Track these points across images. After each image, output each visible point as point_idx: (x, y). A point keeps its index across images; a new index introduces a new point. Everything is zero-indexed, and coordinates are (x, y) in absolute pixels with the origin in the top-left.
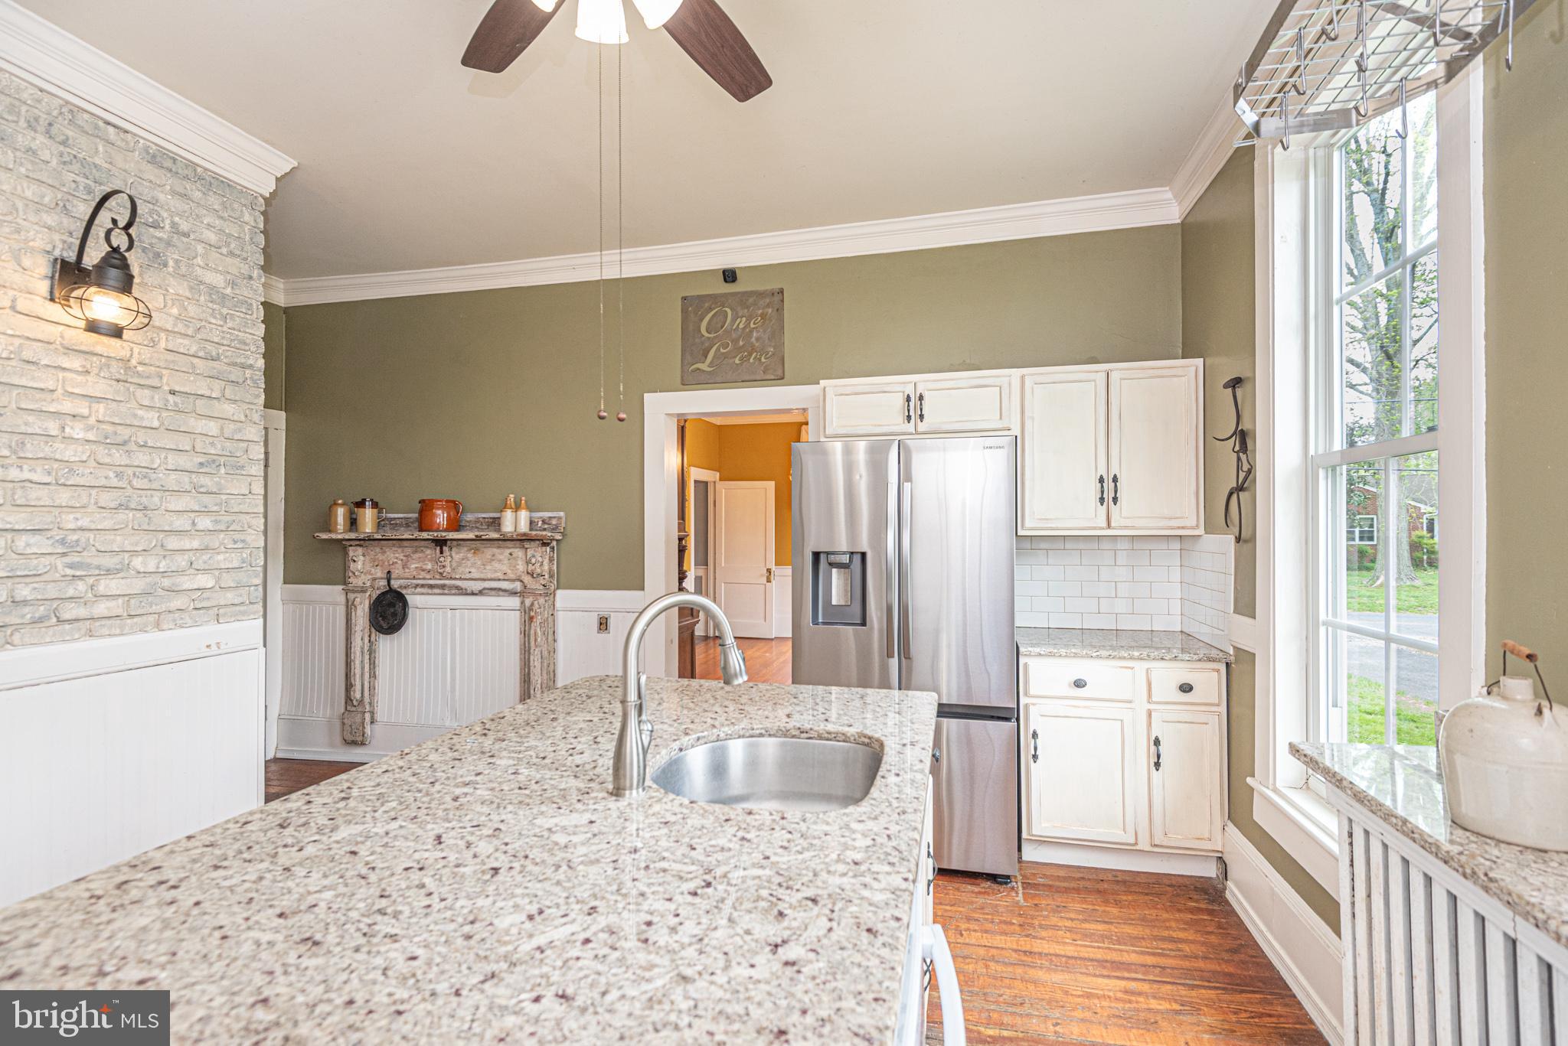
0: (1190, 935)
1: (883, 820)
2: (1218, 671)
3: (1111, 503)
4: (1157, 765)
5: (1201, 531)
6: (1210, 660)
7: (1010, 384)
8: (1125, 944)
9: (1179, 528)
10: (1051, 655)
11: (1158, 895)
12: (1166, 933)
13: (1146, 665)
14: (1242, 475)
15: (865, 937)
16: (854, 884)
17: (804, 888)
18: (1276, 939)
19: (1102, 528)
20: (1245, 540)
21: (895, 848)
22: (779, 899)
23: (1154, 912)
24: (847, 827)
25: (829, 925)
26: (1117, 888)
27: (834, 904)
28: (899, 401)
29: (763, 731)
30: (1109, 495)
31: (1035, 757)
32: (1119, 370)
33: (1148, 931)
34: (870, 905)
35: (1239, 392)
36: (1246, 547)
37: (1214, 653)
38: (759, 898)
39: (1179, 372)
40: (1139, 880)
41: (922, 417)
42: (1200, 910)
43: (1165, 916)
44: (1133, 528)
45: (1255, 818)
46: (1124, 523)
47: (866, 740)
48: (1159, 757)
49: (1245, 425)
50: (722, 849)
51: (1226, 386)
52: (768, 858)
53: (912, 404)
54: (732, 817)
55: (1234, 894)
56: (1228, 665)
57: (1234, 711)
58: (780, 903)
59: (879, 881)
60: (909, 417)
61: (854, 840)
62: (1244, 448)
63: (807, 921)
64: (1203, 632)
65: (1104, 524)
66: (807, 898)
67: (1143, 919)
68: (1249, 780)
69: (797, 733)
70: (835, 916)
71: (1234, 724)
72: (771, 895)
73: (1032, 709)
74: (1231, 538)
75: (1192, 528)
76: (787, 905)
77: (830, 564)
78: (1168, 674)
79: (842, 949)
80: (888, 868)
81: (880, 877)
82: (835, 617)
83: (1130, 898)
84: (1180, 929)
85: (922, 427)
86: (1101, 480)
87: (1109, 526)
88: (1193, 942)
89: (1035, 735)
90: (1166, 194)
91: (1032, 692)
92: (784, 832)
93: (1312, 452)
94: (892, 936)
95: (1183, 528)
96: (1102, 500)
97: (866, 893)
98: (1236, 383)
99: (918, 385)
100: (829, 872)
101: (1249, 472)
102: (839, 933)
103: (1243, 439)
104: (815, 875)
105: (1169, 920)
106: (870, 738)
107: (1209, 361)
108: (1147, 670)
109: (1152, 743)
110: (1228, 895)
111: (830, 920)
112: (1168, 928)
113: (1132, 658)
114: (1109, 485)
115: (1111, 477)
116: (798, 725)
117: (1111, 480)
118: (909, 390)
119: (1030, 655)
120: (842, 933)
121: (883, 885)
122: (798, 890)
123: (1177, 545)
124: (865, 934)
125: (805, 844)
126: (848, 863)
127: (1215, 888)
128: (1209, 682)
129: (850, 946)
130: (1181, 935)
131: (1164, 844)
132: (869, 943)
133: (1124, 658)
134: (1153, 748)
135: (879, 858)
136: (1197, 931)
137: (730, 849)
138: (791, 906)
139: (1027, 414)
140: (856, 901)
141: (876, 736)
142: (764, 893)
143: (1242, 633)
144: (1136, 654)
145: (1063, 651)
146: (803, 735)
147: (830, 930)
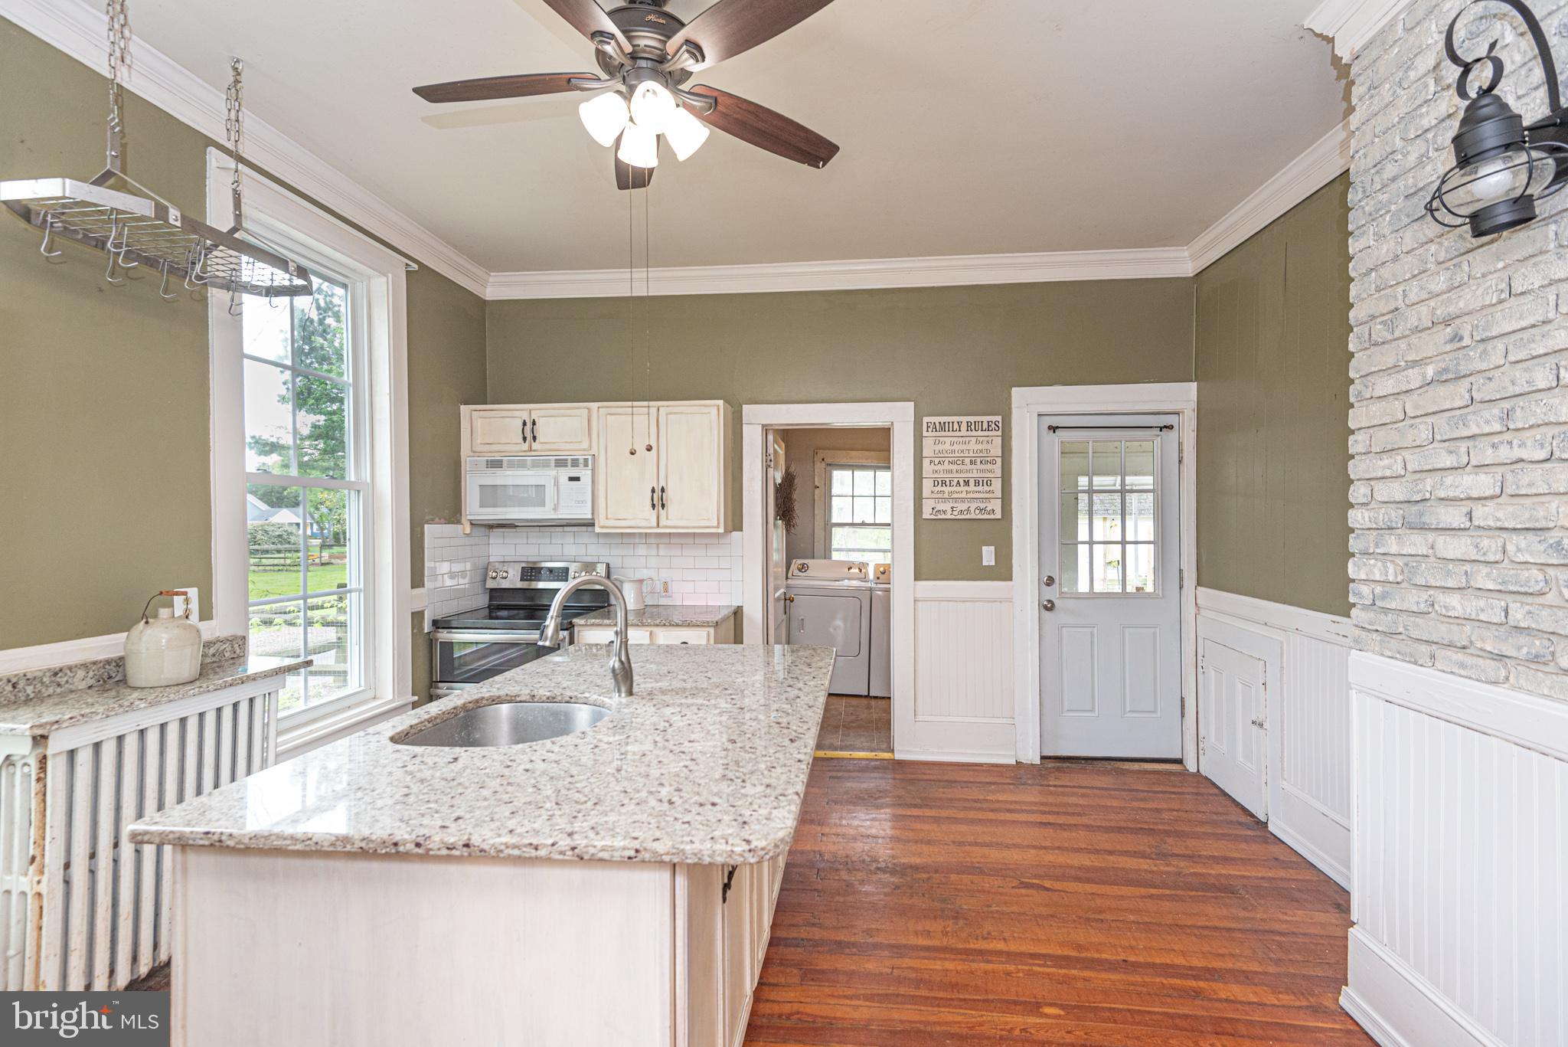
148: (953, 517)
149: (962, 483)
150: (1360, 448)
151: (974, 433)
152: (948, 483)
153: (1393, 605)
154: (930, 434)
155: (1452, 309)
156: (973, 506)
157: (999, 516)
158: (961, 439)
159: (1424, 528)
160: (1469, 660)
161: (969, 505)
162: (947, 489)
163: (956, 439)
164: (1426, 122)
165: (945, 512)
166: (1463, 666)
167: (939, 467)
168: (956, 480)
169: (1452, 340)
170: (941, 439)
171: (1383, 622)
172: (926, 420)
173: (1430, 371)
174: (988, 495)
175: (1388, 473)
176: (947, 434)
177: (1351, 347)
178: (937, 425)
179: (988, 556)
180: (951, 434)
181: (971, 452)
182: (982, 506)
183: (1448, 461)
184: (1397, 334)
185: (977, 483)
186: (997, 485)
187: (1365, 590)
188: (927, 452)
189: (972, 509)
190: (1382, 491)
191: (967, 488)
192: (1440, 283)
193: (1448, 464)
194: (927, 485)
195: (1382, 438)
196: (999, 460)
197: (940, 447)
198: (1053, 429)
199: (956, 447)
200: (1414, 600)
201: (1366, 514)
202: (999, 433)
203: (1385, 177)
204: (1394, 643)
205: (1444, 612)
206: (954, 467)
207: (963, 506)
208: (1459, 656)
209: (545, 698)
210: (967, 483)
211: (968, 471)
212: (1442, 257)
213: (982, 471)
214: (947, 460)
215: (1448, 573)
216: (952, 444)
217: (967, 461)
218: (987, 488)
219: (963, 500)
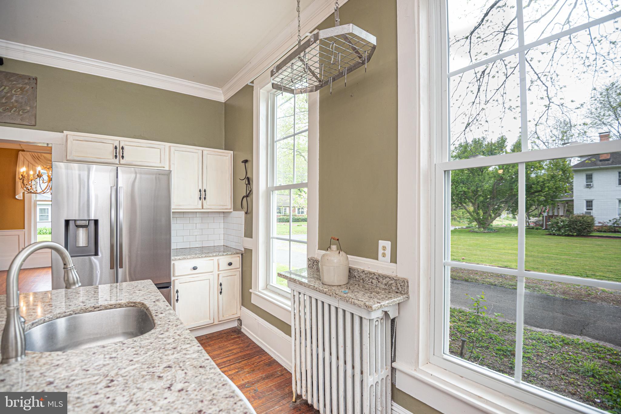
0: (234, 347)
1: (171, 330)
2: (239, 257)
3: (203, 200)
4: (221, 293)
5: (232, 210)
6: (237, 253)
7: (165, 149)
8: (216, 358)
9: (225, 209)
10: (184, 259)
11: (222, 338)
12: (227, 349)
13: (217, 258)
14: (248, 192)
15: (202, 370)
16: (181, 356)
17: (160, 365)
18: (259, 338)
19: (200, 209)
20: (248, 213)
21: (185, 338)
22: (153, 373)
23: (222, 344)
24: (158, 337)
25: (184, 372)
26: (208, 340)
27: (179, 365)
28: (111, 148)
29: (72, 312)
30: (203, 197)
31: (177, 300)
32: (207, 150)
33: (222, 351)
34: (194, 359)
35: (247, 164)
36: (248, 216)
37: (238, 251)
38: (143, 376)
39: (226, 155)
40: (214, 335)
41: (123, 157)
42: (235, 338)
43: (226, 343)
44: (211, 209)
45: (252, 302)
46: (208, 207)
47: (132, 304)
48: (221, 289)
49: (249, 175)
50: (104, 365)
51: (243, 162)
52: (131, 361)
53: (118, 150)
54: (96, 351)
55: (245, 330)
56: (242, 254)
57: (244, 269)
58: (155, 373)
59: (190, 351)
60: (116, 156)
61: (166, 341)
62: (249, 183)
63: (173, 374)
64: (233, 245)
65: (201, 208)
66: (166, 367)
67: (220, 347)
68: (250, 290)
69: (93, 309)
70: (183, 368)
71: (243, 273)
72: (148, 372)
73: (176, 281)
74: (244, 212)
75: (229, 209)
76: (159, 373)
77: (77, 226)
78: (224, 260)
79: (196, 377)
80: (189, 346)
81: (188, 349)
82: (78, 252)
83: (213, 342)
84: (231, 346)
85: (122, 161)
86: (200, 191)
87: (203, 208)
88: (236, 349)
89: (177, 292)
90: (220, 91)
91: (176, 275)
92: (130, 349)
93: (269, 186)
94: (210, 365)
95: (227, 209)
96: (200, 198)
97: (188, 356)
98: (246, 161)
99: (121, 142)
100: (166, 355)
101: (251, 191)
102: (190, 373)
103: (249, 181)
104: (161, 358)
105: (227, 345)
106: (134, 303)
107: (235, 153)
108: (218, 260)
109: (219, 285)
110: (242, 330)
111: (183, 370)
112: (228, 347)
113: (213, 256)
114: (203, 193)
115: (203, 190)
116: (93, 305)
117: (203, 191)
118: (116, 144)
119: (176, 260)
120: (192, 372)
121: (192, 352)
122: (159, 366)
123: (222, 215)
124: (200, 369)
125: (145, 349)
126: (170, 350)
127: (238, 329)
128: (237, 261)
129: (198, 375)
130: (232, 348)
131: (223, 319)
132: (205, 371)
133: (211, 256)
134: (219, 287)
135: (182, 344)
136: (236, 345)
137: (108, 364)
138: (161, 373)
139: (172, 162)
140: (187, 360)
141: (138, 301)
142: (144, 373)
143: (248, 243)
144: (215, 254)
145: (189, 257)
146: (96, 310)
147: (186, 373)
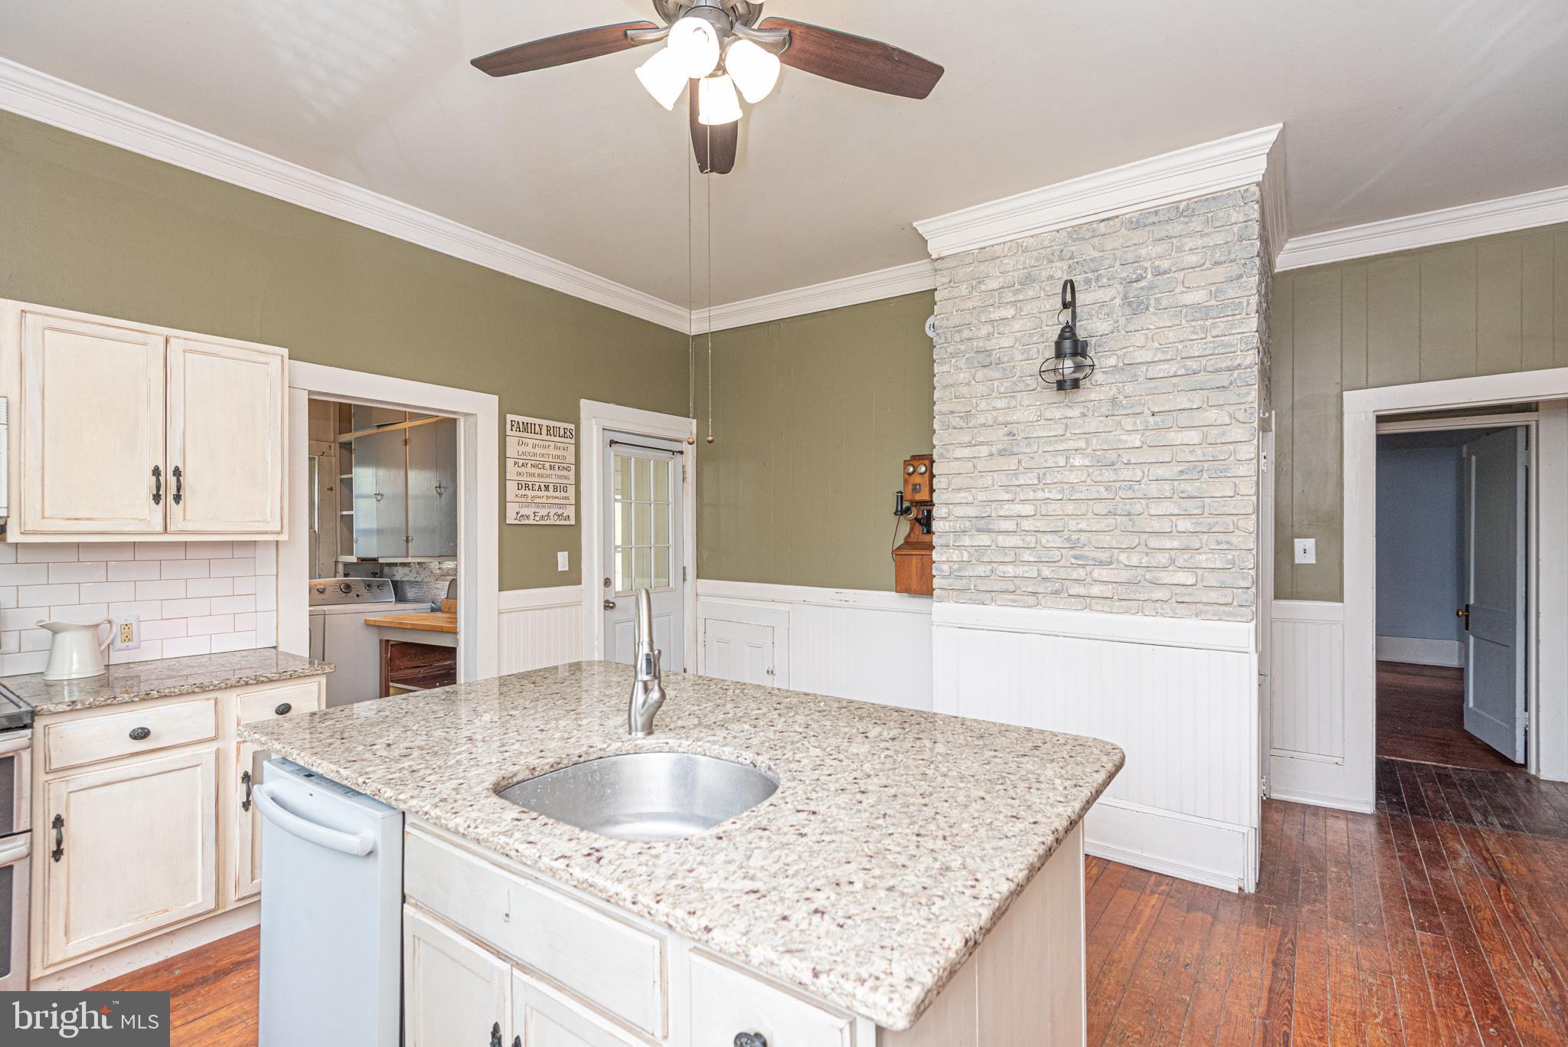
148: (535, 522)
149: (543, 488)
150: (943, 485)
151: (553, 438)
152: (530, 487)
153: (966, 574)
154: (514, 433)
155: (1008, 419)
156: (553, 511)
157: (572, 522)
158: (542, 443)
159: (989, 531)
160: (1018, 598)
161: (549, 510)
162: (530, 493)
163: (537, 442)
164: (992, 316)
165: (528, 517)
166: (1013, 601)
167: (523, 470)
168: (537, 484)
169: (1008, 435)
170: (525, 440)
171: (959, 584)
172: (509, 417)
173: (994, 449)
174: (565, 502)
175: (964, 501)
176: (529, 435)
177: (935, 426)
178: (521, 424)
179: (563, 560)
180: (533, 436)
181: (550, 456)
182: (560, 512)
183: (1006, 497)
184: (970, 425)
185: (555, 489)
186: (572, 490)
187: (945, 567)
188: (511, 452)
189: (551, 515)
190: (959, 511)
191: (547, 493)
192: (999, 404)
193: (1006, 498)
194: (511, 487)
195: (958, 482)
196: (573, 467)
197: (523, 449)
198: (612, 442)
199: (538, 450)
200: (981, 570)
201: (947, 524)
202: (573, 441)
203: (964, 336)
204: (967, 595)
205: (1002, 575)
206: (536, 471)
207: (543, 512)
208: (1012, 597)
209: (547, 767)
210: (547, 488)
211: (548, 476)
212: (1002, 390)
213: (560, 477)
214: (530, 462)
215: (1005, 554)
216: (534, 447)
217: (547, 465)
218: (563, 494)
219: (543, 505)
